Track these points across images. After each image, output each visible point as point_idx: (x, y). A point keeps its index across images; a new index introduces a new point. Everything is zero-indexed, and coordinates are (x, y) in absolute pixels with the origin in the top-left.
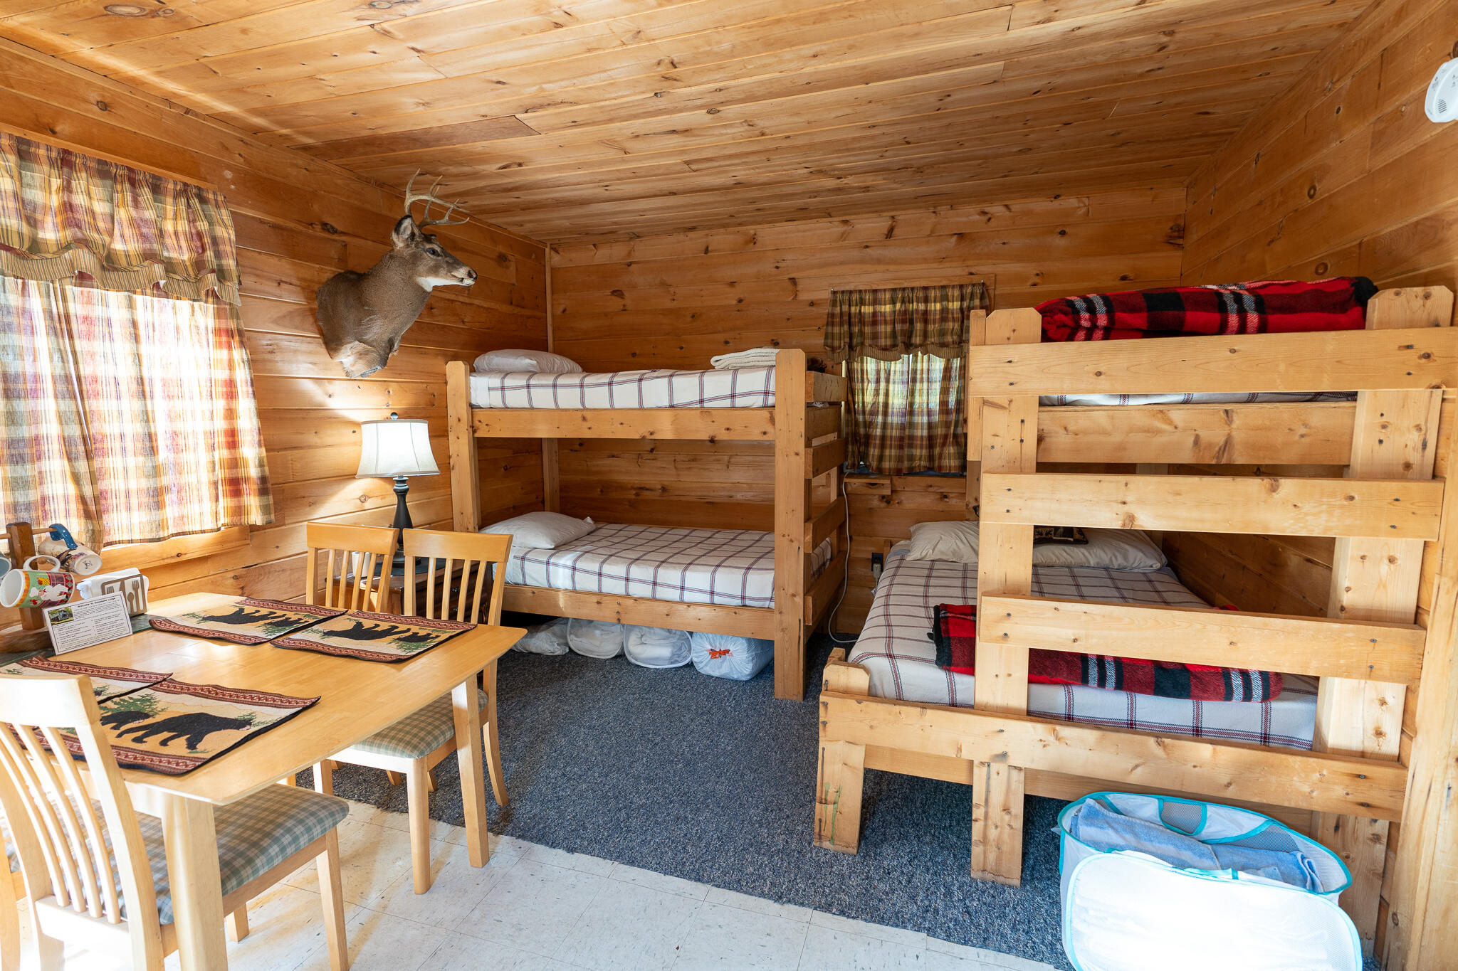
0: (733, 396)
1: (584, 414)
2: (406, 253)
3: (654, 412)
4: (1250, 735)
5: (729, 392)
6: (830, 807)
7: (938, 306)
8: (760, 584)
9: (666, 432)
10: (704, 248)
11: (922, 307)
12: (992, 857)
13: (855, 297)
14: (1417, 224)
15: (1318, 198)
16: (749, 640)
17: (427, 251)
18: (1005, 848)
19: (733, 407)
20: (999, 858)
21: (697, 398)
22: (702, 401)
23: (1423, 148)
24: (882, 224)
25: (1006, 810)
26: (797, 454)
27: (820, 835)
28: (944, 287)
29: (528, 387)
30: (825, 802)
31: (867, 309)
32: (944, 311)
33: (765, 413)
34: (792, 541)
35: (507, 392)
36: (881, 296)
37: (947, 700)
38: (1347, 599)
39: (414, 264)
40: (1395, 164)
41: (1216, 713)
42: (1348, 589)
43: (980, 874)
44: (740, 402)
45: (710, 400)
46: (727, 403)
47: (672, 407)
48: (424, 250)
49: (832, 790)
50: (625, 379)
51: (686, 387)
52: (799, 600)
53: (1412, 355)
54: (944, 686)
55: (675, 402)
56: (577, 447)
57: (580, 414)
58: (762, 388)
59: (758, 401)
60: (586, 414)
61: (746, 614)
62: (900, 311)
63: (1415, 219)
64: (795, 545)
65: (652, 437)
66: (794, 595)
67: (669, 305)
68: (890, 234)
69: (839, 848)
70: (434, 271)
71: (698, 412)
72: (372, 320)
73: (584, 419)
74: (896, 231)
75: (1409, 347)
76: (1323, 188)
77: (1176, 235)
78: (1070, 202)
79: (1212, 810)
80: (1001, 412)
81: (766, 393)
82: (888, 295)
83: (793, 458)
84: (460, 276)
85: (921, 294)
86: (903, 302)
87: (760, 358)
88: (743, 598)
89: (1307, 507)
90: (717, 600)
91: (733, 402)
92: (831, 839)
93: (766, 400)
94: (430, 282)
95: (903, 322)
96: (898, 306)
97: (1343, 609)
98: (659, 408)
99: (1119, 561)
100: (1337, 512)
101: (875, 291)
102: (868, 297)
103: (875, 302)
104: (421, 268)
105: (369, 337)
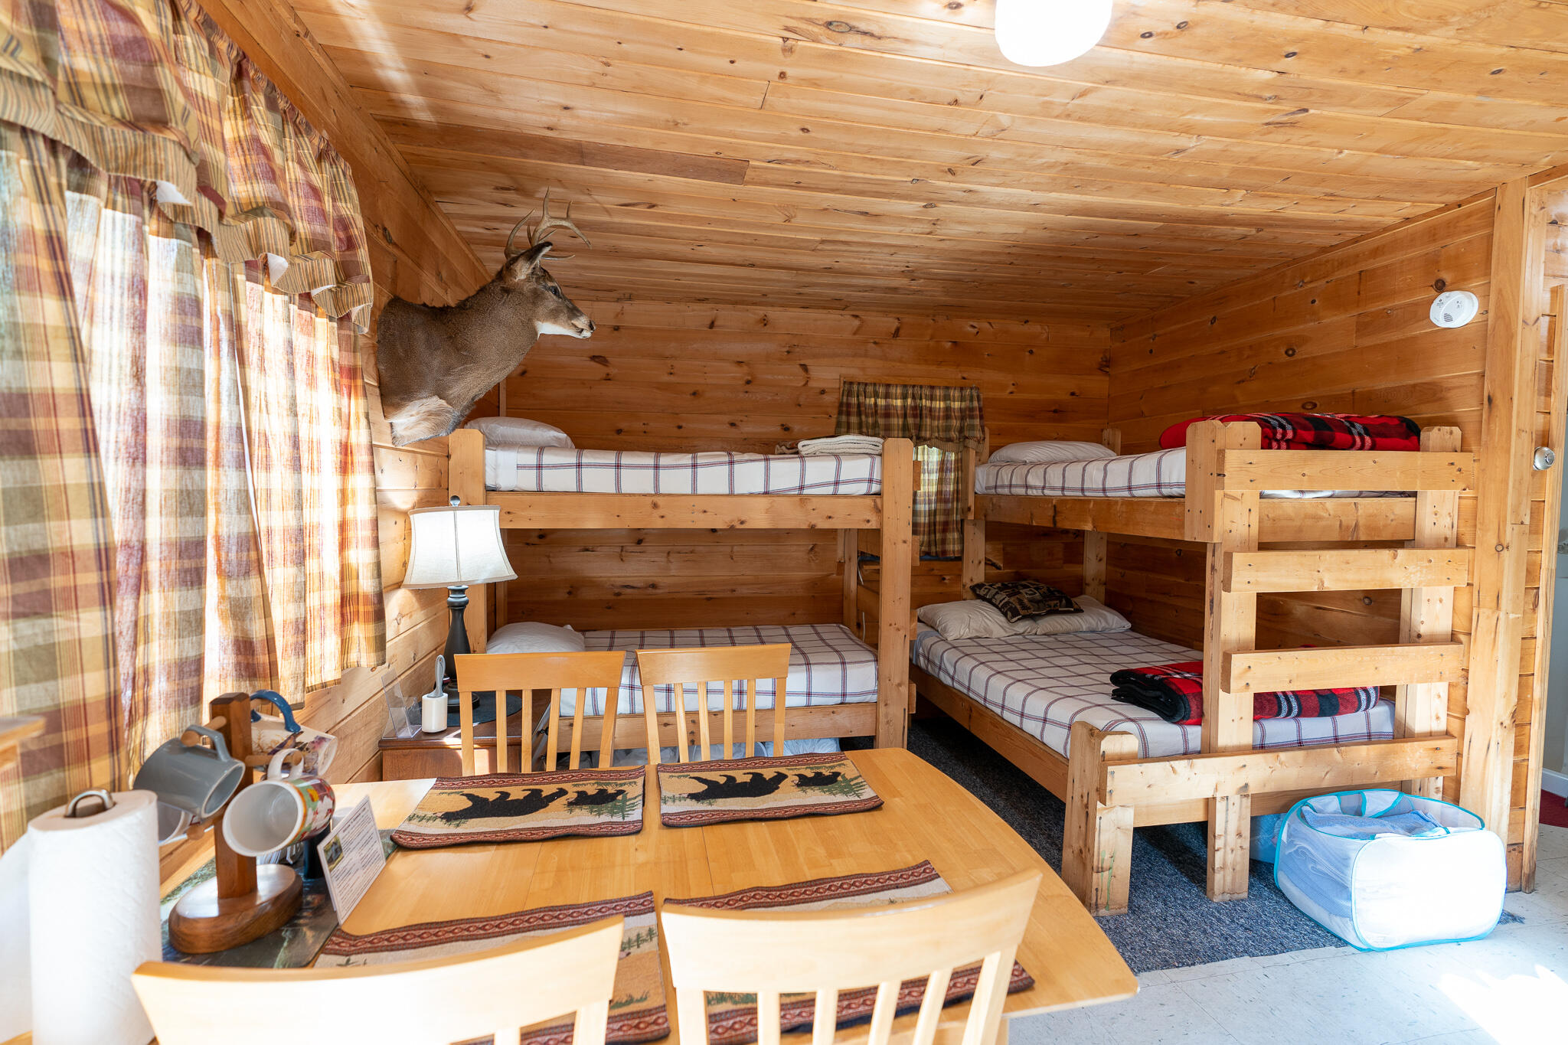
0: (837, 483)
1: (655, 500)
2: (527, 287)
3: (746, 499)
4: (1361, 736)
5: (832, 479)
6: (1106, 874)
7: (942, 405)
8: (862, 677)
9: (759, 520)
10: (709, 323)
11: (928, 403)
12: (1229, 879)
13: (870, 389)
14: (1414, 386)
15: (1297, 357)
16: (835, 739)
17: (549, 289)
18: (1238, 868)
19: (835, 495)
20: (1234, 879)
21: (797, 484)
22: (802, 488)
23: (1415, 338)
24: (891, 323)
25: (1239, 835)
26: (905, 542)
27: (1096, 905)
28: (947, 388)
29: (579, 466)
30: (1100, 870)
31: (881, 402)
32: (948, 409)
33: (869, 501)
34: (898, 630)
35: (545, 472)
36: (893, 390)
37: (1182, 751)
38: (1423, 630)
39: (534, 303)
40: (1385, 345)
41: (1350, 723)
42: (1422, 623)
43: (1220, 897)
44: (843, 489)
45: (811, 486)
46: (830, 490)
47: (766, 493)
48: (545, 287)
49: (1107, 857)
50: (712, 460)
51: (784, 473)
52: (904, 690)
53: (1454, 469)
54: (1180, 738)
55: (772, 488)
56: (536, 540)
57: (649, 500)
58: (867, 476)
59: (862, 488)
60: (659, 500)
61: (846, 711)
62: (911, 407)
63: (1412, 382)
64: (902, 633)
65: (742, 527)
66: (899, 685)
67: (666, 378)
68: (896, 334)
69: (1113, 912)
70: (554, 316)
71: (798, 499)
72: (466, 369)
73: (655, 506)
74: (902, 332)
75: (1452, 464)
76: (1303, 352)
77: (1106, 365)
78: (1035, 328)
79: (1367, 794)
80: (1236, 503)
81: (871, 481)
82: (899, 391)
83: (901, 546)
84: (580, 326)
85: (928, 392)
86: (914, 398)
87: (852, 445)
88: (844, 695)
89: (1411, 569)
90: (815, 701)
91: (836, 489)
92: (1107, 906)
93: (870, 488)
94: (547, 328)
95: (915, 416)
96: (909, 401)
97: (1419, 636)
98: (751, 495)
99: (1102, 625)
100: (1424, 571)
101: (888, 386)
102: (881, 390)
103: (887, 396)
104: (541, 310)
105: (455, 391)
